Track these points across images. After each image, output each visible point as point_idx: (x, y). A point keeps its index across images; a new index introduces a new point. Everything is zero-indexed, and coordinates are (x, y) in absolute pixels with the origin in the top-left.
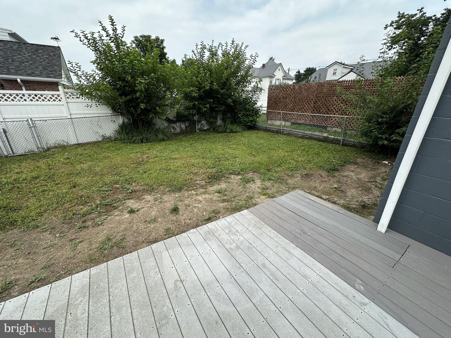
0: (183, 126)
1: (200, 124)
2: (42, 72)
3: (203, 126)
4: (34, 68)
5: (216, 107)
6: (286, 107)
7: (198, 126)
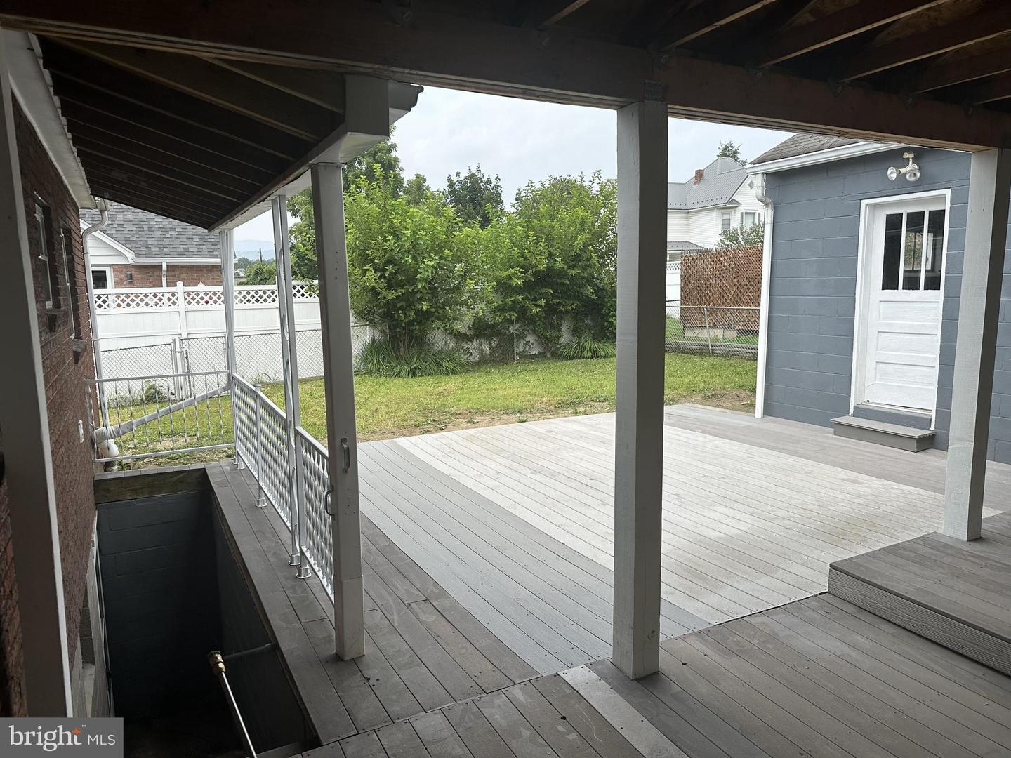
0: (486, 348)
1: (523, 342)
2: (201, 247)
3: (530, 347)
4: (185, 240)
5: (560, 304)
6: (723, 297)
7: (518, 348)
